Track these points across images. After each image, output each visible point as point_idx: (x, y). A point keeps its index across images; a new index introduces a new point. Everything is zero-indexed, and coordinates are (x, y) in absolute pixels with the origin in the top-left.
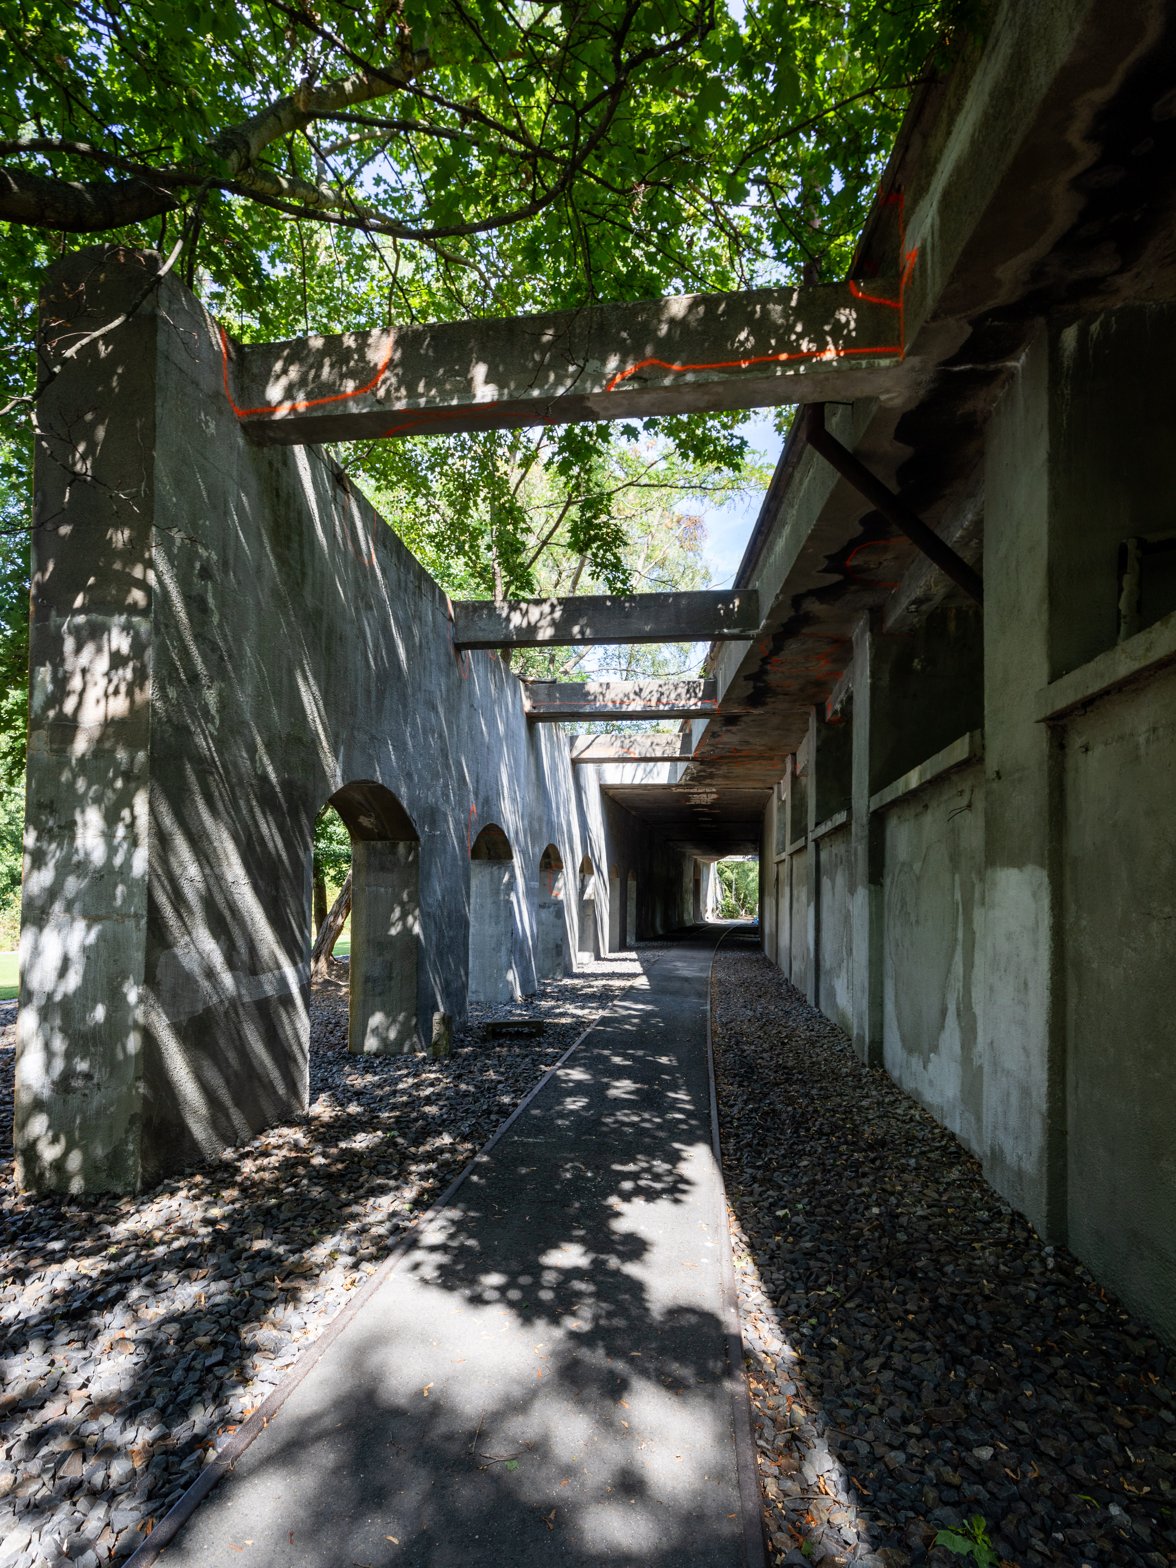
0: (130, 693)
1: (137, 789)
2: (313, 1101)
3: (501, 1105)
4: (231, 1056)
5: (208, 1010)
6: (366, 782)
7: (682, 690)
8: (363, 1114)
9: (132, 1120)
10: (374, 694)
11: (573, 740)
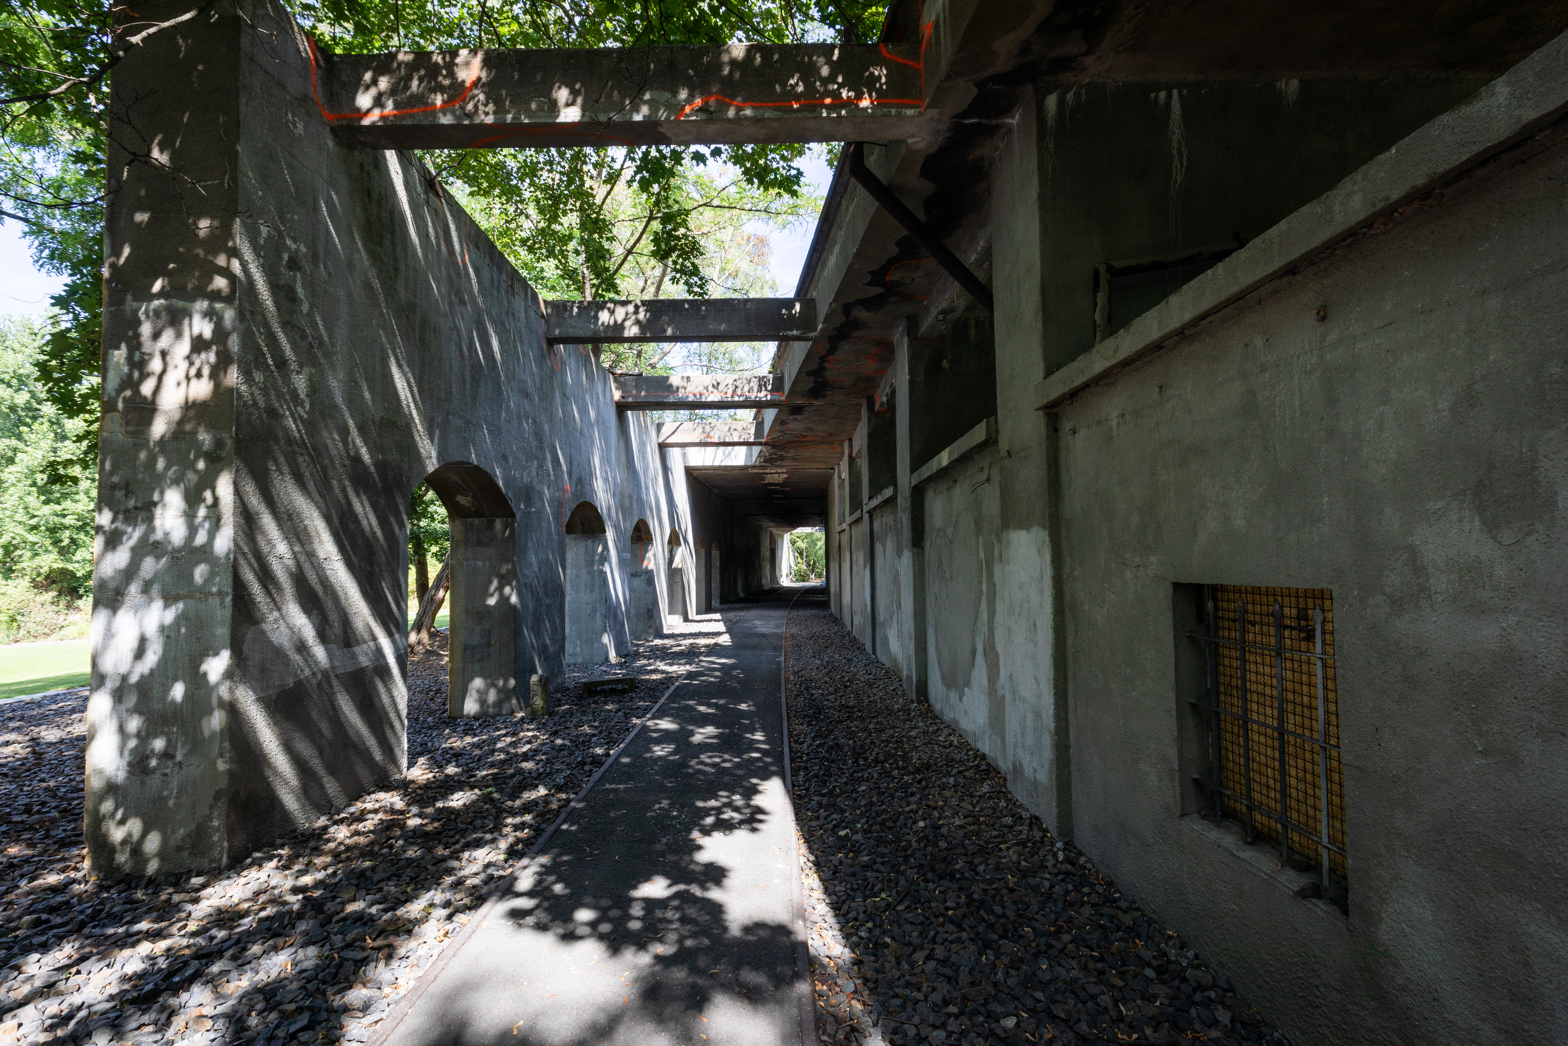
0: (213, 376)
1: (221, 470)
2: (411, 765)
3: (594, 756)
4: (325, 727)
5: (299, 684)
6: (461, 463)
8: (461, 774)
9: (217, 796)
10: (468, 381)
11: (659, 427)
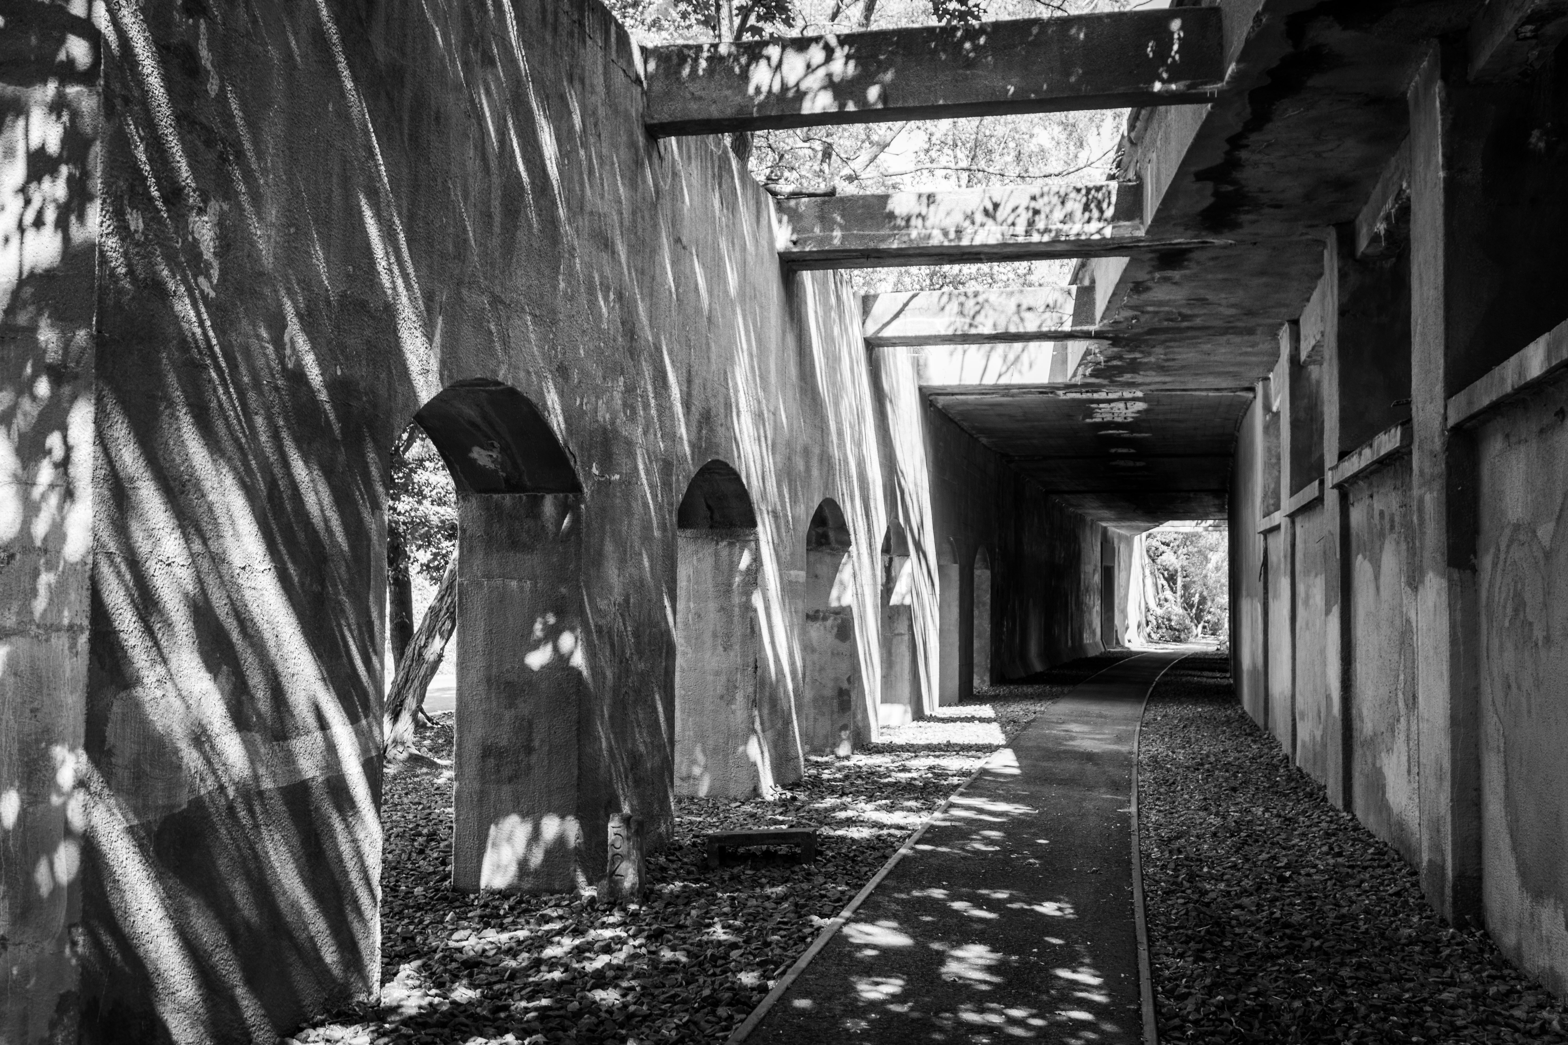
0: (62, 224)
1: (74, 398)
2: (388, 976)
3: (738, 990)
4: (239, 890)
5: (198, 804)
6: (483, 382)
7: (1075, 205)
8: (480, 1003)
9: (63, 1003)
10: (497, 219)
11: (867, 303)
